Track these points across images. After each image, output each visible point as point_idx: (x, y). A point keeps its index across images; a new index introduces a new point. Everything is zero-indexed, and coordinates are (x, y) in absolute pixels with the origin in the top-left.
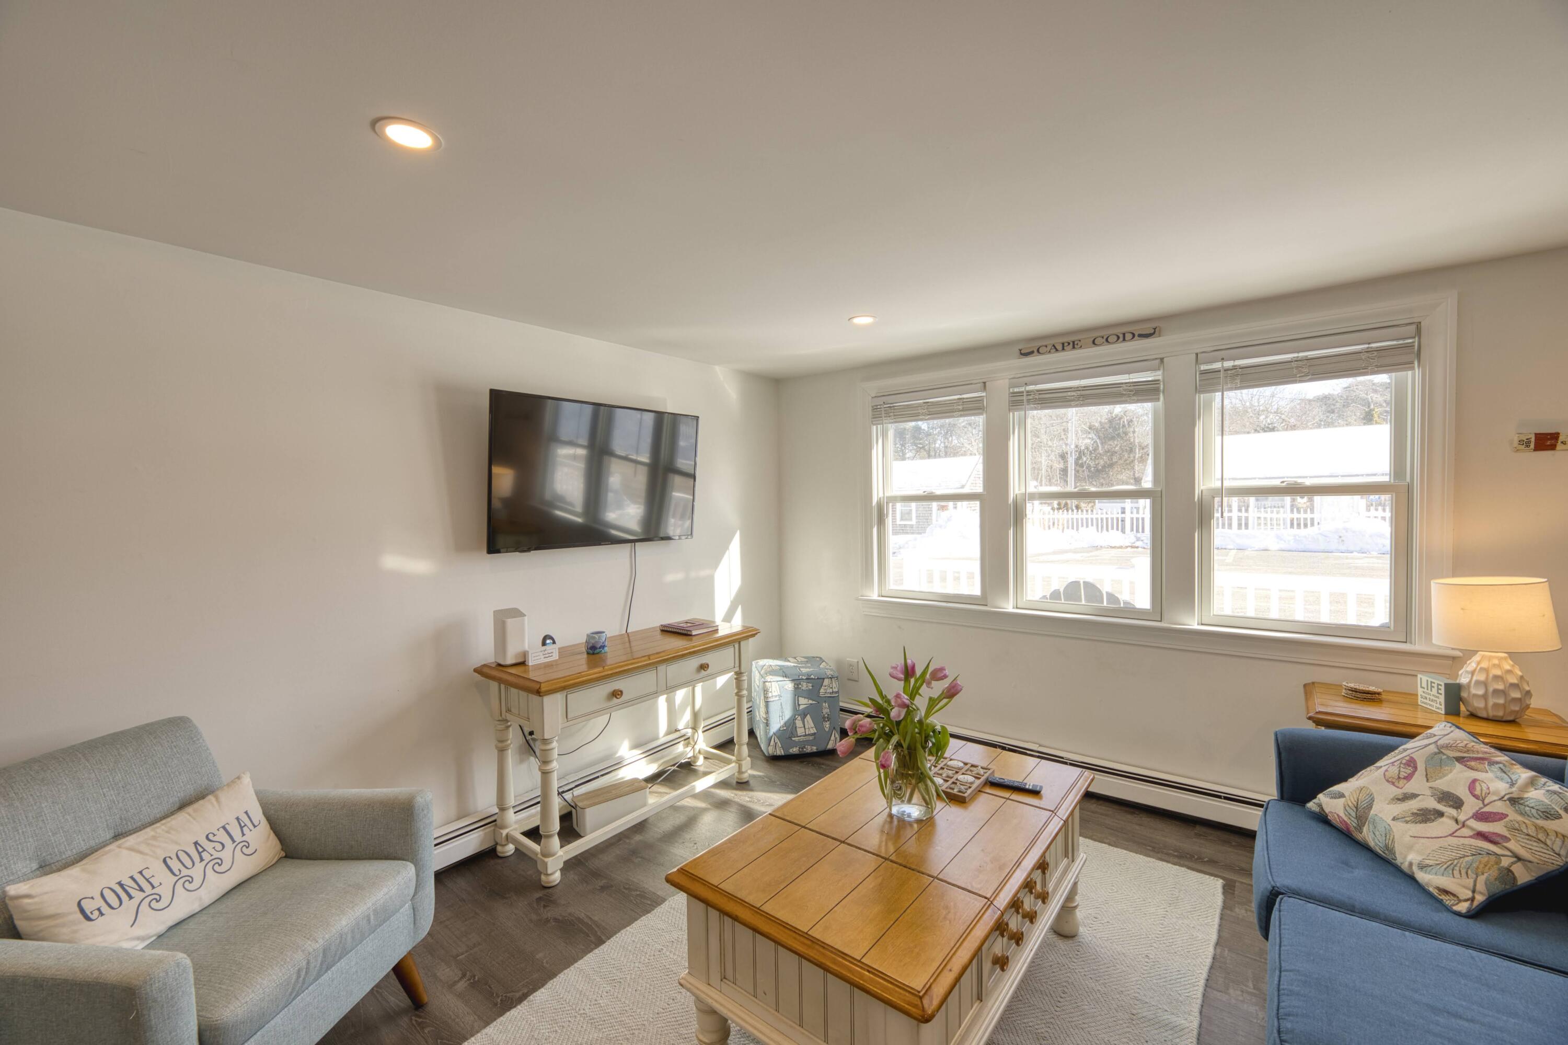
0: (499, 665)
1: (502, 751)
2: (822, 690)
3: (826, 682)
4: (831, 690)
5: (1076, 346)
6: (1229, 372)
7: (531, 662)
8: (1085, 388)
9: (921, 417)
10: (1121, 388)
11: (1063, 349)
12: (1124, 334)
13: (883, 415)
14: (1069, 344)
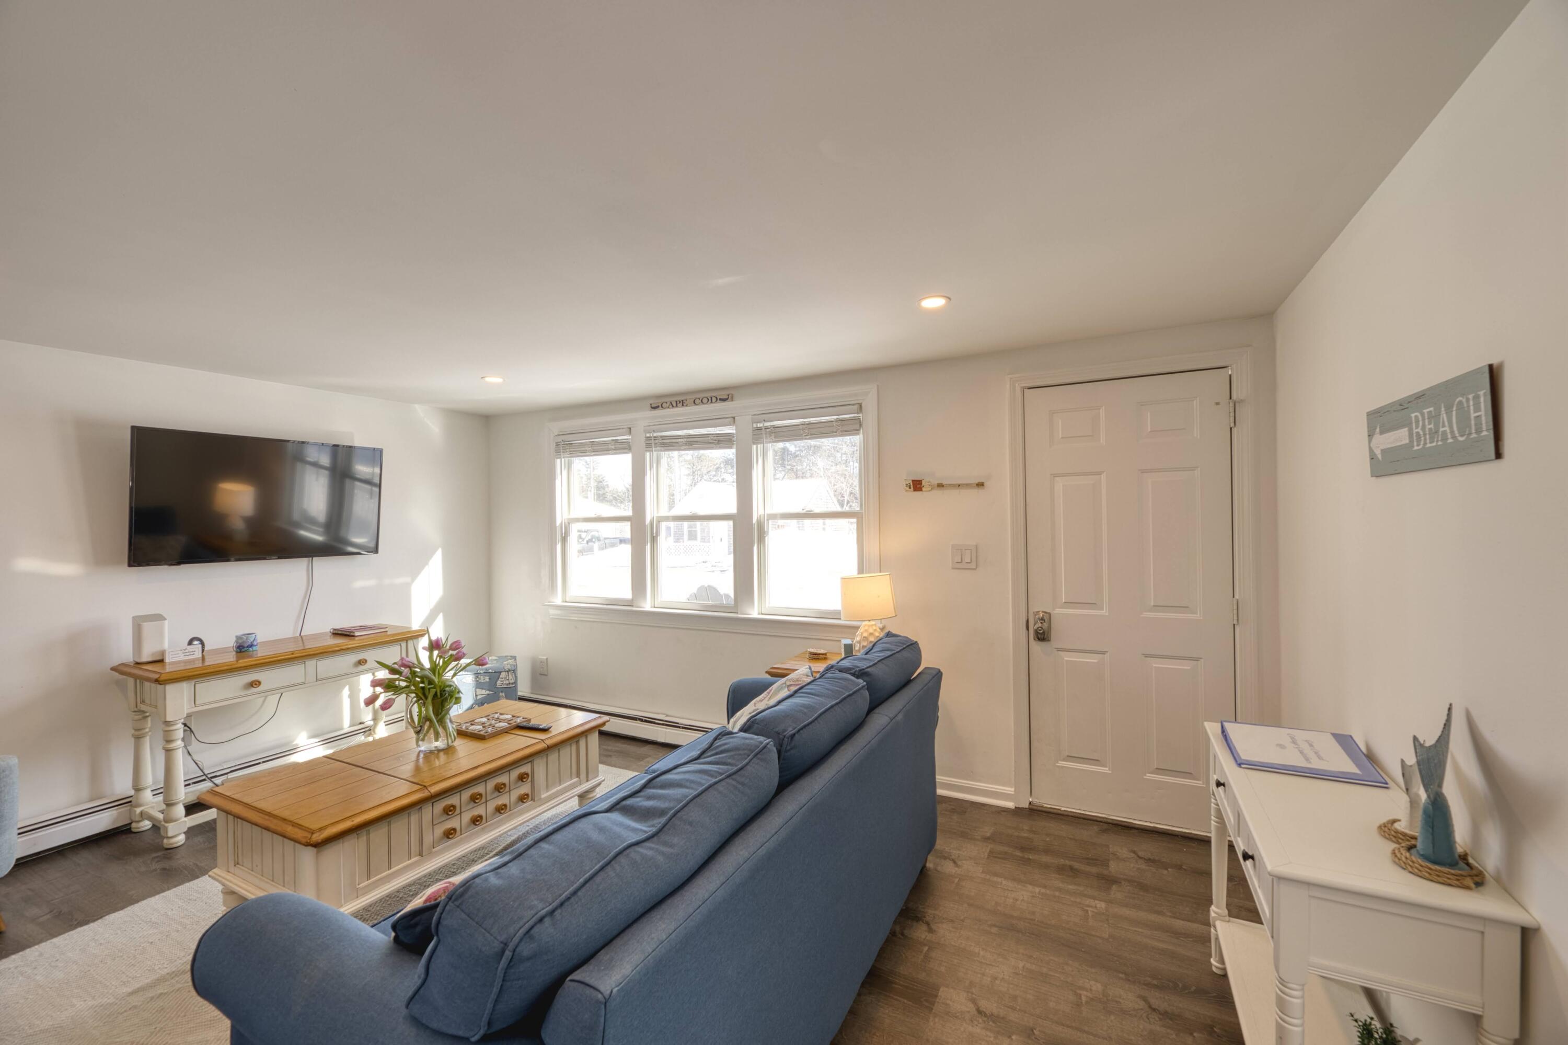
0: (137, 663)
1: (139, 738)
2: (499, 682)
3: (503, 675)
4: (507, 682)
5: (684, 404)
6: (768, 430)
8: (690, 436)
9: (588, 454)
10: (709, 438)
11: (677, 406)
12: (711, 398)
13: (562, 451)
14: (680, 402)
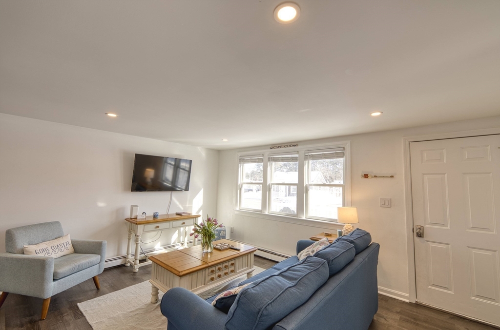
0: (131, 218)
1: (129, 239)
2: (221, 234)
3: (222, 232)
6: (310, 156)
7: (138, 218)
8: (283, 158)
9: (249, 162)
10: (290, 158)
12: (290, 145)
14: (280, 147)
